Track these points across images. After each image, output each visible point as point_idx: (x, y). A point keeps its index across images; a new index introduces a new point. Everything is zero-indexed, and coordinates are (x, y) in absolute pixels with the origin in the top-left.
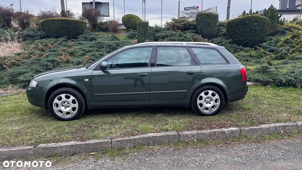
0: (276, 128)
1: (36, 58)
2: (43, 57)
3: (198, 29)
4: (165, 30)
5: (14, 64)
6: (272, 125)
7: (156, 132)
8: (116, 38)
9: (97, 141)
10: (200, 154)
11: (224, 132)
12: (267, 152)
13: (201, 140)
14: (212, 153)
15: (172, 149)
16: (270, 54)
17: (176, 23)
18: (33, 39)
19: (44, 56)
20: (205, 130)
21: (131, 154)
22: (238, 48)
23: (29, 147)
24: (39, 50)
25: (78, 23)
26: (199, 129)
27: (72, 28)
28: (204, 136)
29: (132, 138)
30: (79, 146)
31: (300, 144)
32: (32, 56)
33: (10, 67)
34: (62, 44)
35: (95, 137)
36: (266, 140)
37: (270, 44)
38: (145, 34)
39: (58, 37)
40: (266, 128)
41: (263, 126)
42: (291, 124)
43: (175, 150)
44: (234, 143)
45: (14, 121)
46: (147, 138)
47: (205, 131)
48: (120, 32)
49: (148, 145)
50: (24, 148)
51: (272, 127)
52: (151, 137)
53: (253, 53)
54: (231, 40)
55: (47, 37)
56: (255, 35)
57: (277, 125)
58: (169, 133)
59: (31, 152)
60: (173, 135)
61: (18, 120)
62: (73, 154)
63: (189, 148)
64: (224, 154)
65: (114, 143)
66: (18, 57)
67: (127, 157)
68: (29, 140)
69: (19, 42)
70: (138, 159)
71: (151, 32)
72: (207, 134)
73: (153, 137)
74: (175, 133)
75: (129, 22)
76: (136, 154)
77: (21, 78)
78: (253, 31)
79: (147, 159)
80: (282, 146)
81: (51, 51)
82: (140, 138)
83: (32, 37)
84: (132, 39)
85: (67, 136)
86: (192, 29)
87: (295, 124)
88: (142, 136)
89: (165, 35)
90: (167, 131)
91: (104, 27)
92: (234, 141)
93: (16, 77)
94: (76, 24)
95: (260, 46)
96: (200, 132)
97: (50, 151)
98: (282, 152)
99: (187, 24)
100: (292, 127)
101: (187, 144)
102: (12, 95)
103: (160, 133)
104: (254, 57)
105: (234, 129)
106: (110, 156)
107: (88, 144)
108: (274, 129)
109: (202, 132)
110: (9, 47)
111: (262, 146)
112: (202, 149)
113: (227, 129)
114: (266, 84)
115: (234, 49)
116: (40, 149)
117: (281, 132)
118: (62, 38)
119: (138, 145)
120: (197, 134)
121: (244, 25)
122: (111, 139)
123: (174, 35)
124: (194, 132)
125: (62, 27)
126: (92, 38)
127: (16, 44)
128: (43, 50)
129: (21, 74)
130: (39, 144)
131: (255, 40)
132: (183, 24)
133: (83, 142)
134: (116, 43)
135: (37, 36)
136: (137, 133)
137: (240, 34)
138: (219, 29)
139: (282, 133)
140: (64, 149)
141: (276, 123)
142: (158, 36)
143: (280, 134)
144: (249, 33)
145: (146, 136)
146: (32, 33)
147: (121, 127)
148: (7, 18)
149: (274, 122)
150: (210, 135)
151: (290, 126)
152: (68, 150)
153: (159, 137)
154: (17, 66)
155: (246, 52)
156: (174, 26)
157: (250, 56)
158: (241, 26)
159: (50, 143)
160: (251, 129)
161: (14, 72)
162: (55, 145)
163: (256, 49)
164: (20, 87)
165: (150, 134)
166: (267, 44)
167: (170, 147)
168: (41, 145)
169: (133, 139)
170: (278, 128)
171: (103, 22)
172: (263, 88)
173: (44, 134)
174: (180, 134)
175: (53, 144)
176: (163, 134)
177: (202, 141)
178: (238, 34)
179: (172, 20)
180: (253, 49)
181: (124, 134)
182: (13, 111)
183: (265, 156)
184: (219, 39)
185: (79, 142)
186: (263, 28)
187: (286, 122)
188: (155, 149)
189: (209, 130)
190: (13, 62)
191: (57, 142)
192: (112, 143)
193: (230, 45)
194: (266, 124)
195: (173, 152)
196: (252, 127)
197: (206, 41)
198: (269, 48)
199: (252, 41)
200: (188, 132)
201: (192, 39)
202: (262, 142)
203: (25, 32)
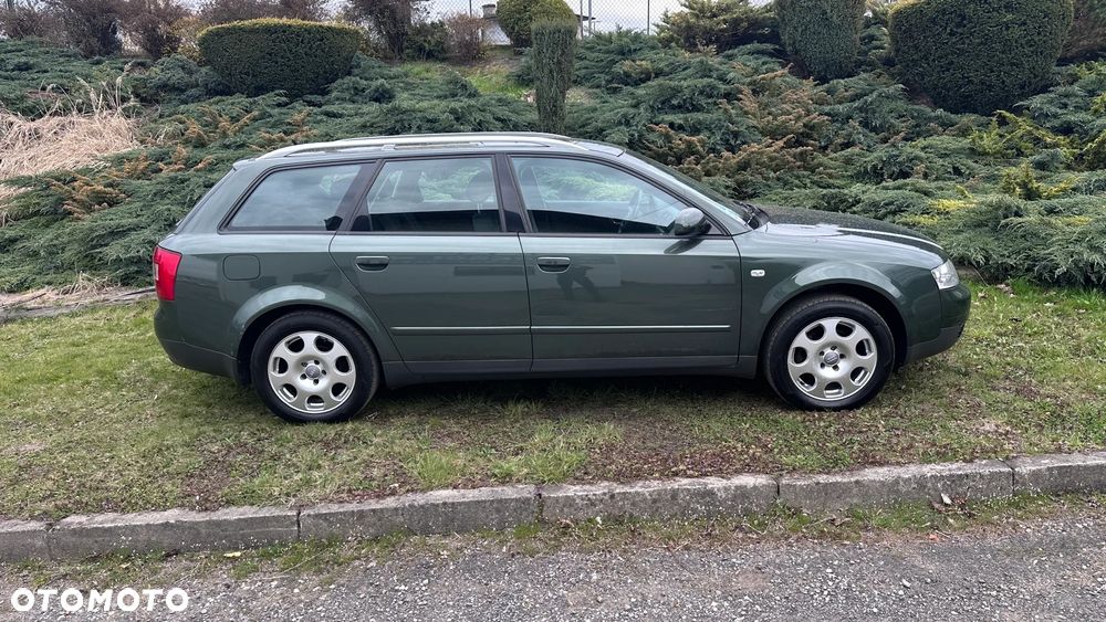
0: (921, 482)
1: (173, 174)
2: (198, 170)
3: (785, 38)
4: (653, 48)
5: (101, 199)
6: (910, 471)
7: (465, 487)
8: (464, 87)
9: (248, 512)
10: (595, 576)
11: (711, 493)
12: (844, 584)
13: (618, 521)
14: (641, 575)
15: (504, 549)
16: (1056, 145)
17: (697, 16)
18: (183, 97)
19: (200, 165)
20: (641, 484)
21: (357, 563)
22: (930, 119)
23: (33, 525)
24: (187, 142)
25: (329, 35)
26: (619, 477)
27: (306, 54)
28: (633, 504)
29: (373, 504)
30: (190, 528)
31: (994, 557)
32: (161, 165)
33: (89, 210)
34: (270, 116)
35: (250, 497)
36: (866, 528)
37: (1065, 100)
38: (561, 70)
39: (260, 90)
40: (880, 481)
41: (873, 474)
42: (986, 471)
43: (513, 555)
44: (740, 535)
45: (36, 417)
46: (422, 507)
47: (638, 487)
48: (488, 61)
49: (426, 531)
50: (14, 529)
51: (906, 481)
52: (438, 505)
53: (989, 140)
54: (901, 86)
55: (226, 91)
56: (1003, 64)
57: (929, 470)
58: (509, 492)
59: (39, 543)
60: (516, 500)
61: (49, 418)
62: (168, 555)
63: (567, 551)
64: (681, 581)
65: (306, 522)
66: (114, 173)
67: (340, 574)
68: (44, 498)
69: (127, 114)
70: (371, 584)
71: (602, 55)
72: (645, 499)
73: (445, 504)
74: (526, 491)
76: (373, 564)
77: (113, 251)
79: (403, 587)
80: (918, 561)
81: (227, 147)
82: (396, 509)
83: (178, 89)
84: (527, 85)
85: (168, 487)
86: (763, 39)
87: (1007, 469)
88: (408, 499)
89: (649, 67)
90: (503, 483)
91: (429, 42)
92: (742, 530)
93: (102, 246)
95: (1018, 111)
96: (619, 489)
97: (96, 542)
98: (905, 586)
99: (742, 19)
100: (990, 481)
101: (564, 534)
102: (73, 315)
103: (476, 491)
104: (988, 154)
105: (748, 480)
106: (283, 570)
107: (218, 524)
108: (913, 486)
109: (627, 489)
110: (93, 133)
111: (842, 553)
112: (608, 556)
113: (725, 481)
114: (1001, 277)
115: (913, 122)
116: (64, 535)
117: (942, 501)
118: (272, 94)
119: (387, 533)
120: (607, 497)
121: (959, 25)
122: (300, 508)
123: (684, 70)
124: (600, 489)
125: (270, 54)
126: (377, 90)
127: (118, 121)
128: (200, 144)
129: (117, 233)
130: (68, 512)
131: (1003, 82)
132: (725, 21)
133: (204, 514)
134: (453, 111)
135: (197, 85)
136: (397, 485)
137: (944, 62)
138: (872, 38)
139: (946, 505)
140: (143, 537)
141: (930, 462)
142: (625, 72)
143: (936, 506)
144: (978, 55)
145: (422, 502)
146: (177, 76)
147: (355, 458)
148: (101, 21)
149: (925, 459)
150: (654, 501)
151: (982, 476)
152: (154, 539)
153: (468, 504)
154: (110, 206)
155: (964, 132)
156: (689, 27)
157: (973, 152)
158: (946, 28)
159: (101, 510)
160: (818, 483)
161: (92, 230)
162: (112, 522)
163: (1003, 122)
164: (112, 283)
165: (440, 492)
166: (1051, 102)
167: (502, 543)
168: (75, 520)
169: (373, 511)
170: (929, 485)
171: (428, 21)
172: (980, 295)
173: (100, 475)
174: (545, 494)
175: (111, 515)
176: (483, 494)
177: (623, 522)
178: (934, 60)
179: (685, 6)
180: (994, 119)
181: (350, 491)
182: (49, 380)
183: (827, 599)
184: (860, 81)
185: (194, 513)
186: (1039, 34)
187: (971, 461)
188: (445, 547)
189: (656, 483)
190: (99, 192)
191: (123, 511)
192: (298, 521)
193: (901, 105)
194: (887, 463)
195: (502, 562)
196: (825, 476)
197: (808, 89)
198: (1055, 116)
199: (990, 87)
200: (578, 488)
201: (750, 84)
202: (848, 538)
203: (156, 73)
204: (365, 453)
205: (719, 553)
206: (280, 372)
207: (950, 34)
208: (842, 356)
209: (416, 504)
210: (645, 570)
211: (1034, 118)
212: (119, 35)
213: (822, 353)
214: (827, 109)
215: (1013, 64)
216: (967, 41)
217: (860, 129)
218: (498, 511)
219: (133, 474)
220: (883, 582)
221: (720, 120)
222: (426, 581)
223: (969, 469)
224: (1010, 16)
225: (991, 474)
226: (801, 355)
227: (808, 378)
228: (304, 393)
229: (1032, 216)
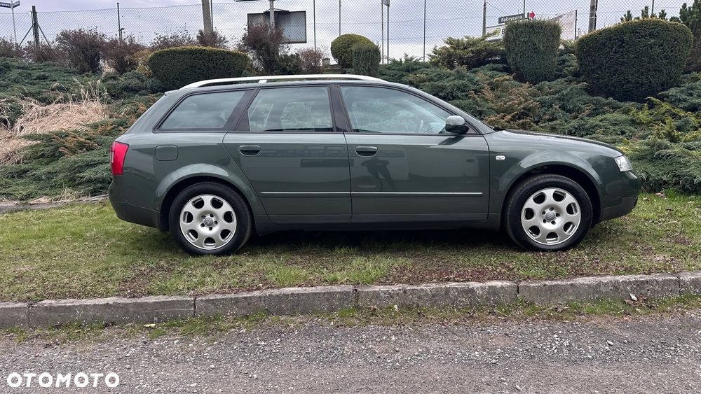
0: (616, 286)
3: (510, 60)
4: (427, 67)
5: (82, 146)
6: (608, 279)
7: (306, 286)
9: (162, 298)
10: (393, 338)
11: (472, 291)
12: (567, 343)
13: (409, 308)
14: (425, 338)
15: (332, 323)
16: (687, 117)
17: (455, 49)
21: (233, 330)
22: (605, 105)
23: (19, 305)
25: (228, 56)
26: (408, 282)
27: (214, 67)
28: (419, 297)
29: (245, 295)
30: (122, 307)
31: (670, 329)
33: (74, 152)
35: (162, 290)
36: (579, 313)
37: (690, 91)
40: (588, 285)
41: (580, 280)
42: (661, 279)
43: (338, 327)
44: (493, 317)
46: (278, 296)
47: (423, 287)
49: (280, 312)
50: (7, 306)
51: (605, 284)
52: (288, 295)
53: (643, 116)
54: (585, 83)
56: (649, 70)
57: (620, 278)
58: (336, 288)
59: (23, 316)
60: (340, 292)
61: (37, 255)
62: (107, 325)
63: (374, 324)
64: (453, 341)
65: (199, 305)
66: (91, 132)
67: (221, 336)
69: (102, 102)
70: (242, 341)
71: (395, 72)
72: (427, 294)
73: (292, 294)
74: (349, 288)
75: (345, 52)
76: (244, 331)
77: (88, 174)
78: (646, 59)
79: (263, 343)
80: (617, 331)
82: (260, 297)
85: (110, 286)
86: (496, 62)
87: (674, 278)
88: (268, 292)
89: (425, 77)
90: (331, 284)
91: (289, 66)
92: (494, 314)
93: (81, 172)
94: (224, 59)
95: (662, 98)
97: (60, 316)
98: (610, 345)
99: (483, 51)
100: (663, 285)
101: (372, 315)
102: (59, 209)
103: (314, 288)
104: (643, 123)
105: (498, 284)
106: (183, 333)
107: (141, 305)
108: (611, 288)
109: (415, 287)
110: (81, 112)
111: (564, 327)
112: (402, 327)
113: (481, 284)
114: (658, 189)
115: (594, 107)
116: (39, 311)
117: (631, 299)
119: (254, 313)
120: (402, 292)
121: (620, 47)
122: (196, 296)
124: (396, 287)
125: (192, 67)
127: (97, 105)
129: (90, 165)
130: (43, 298)
131: (650, 82)
132: (472, 52)
133: (132, 299)
135: (146, 88)
136: (261, 285)
137: (612, 70)
138: (565, 61)
139: (634, 301)
140: (91, 313)
141: (621, 274)
142: (410, 81)
143: (627, 301)
144: (633, 65)
145: (278, 294)
146: (134, 82)
147: (234, 273)
148: (91, 52)
149: (617, 273)
150: (433, 296)
151: (657, 282)
152: (98, 314)
153: (308, 295)
154: (88, 150)
155: (626, 112)
156: (450, 55)
157: (633, 122)
158: (612, 49)
159: (65, 297)
160: (545, 285)
161: (75, 162)
162: (72, 303)
163: (652, 106)
164: (85, 194)
165: (289, 289)
166: (682, 92)
167: (330, 320)
168: (47, 302)
169: (245, 297)
170: (621, 287)
171: (289, 54)
172: (644, 199)
173: (66, 280)
174: (359, 290)
175: (71, 300)
176: (320, 289)
177: (413, 309)
178: (605, 69)
179: (447, 43)
180: (646, 105)
181: (230, 288)
183: (556, 351)
184: (558, 84)
185: (126, 299)
186: (672, 52)
187: (649, 274)
188: (292, 322)
189: (434, 285)
190: (81, 142)
191: (79, 297)
192: (194, 304)
193: (586, 97)
194: (592, 275)
195: (331, 331)
196: (549, 282)
197: (525, 88)
198: (685, 101)
199: (642, 85)
200: (382, 287)
201: (488, 84)
202: (567, 319)
203: (122, 80)
204: (241, 270)
205: (479, 327)
206: (188, 222)
207: (615, 52)
208: (558, 215)
209: (273, 294)
210: (428, 335)
211: (671, 102)
212: (101, 62)
213: (544, 213)
214: (538, 99)
215: (655, 70)
216: (626, 56)
217: (560, 110)
218: (328, 300)
219: (89, 280)
220: (594, 342)
221: (470, 104)
222: (279, 340)
223: (648, 278)
224: (652, 41)
225: (664, 281)
226: (530, 214)
227: (535, 230)
228: (203, 236)
229: (676, 149)
